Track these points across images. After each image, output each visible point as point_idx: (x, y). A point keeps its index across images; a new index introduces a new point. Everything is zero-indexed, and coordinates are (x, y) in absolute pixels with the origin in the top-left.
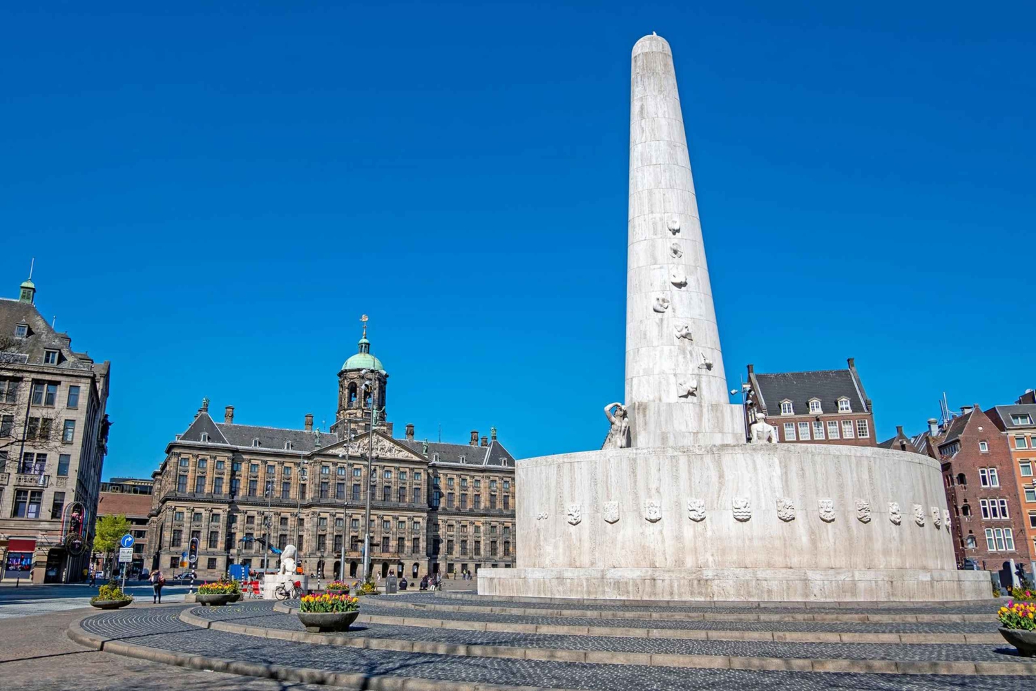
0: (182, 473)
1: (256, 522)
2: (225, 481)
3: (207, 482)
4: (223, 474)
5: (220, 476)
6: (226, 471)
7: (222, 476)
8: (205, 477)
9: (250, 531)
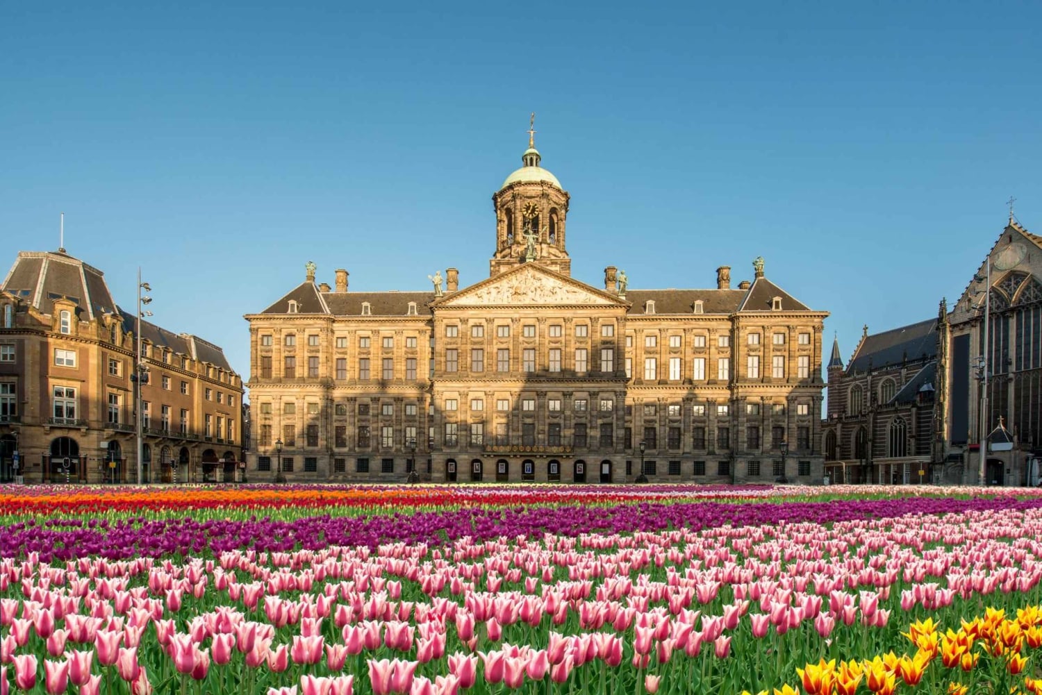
0: (264, 354)
1: (371, 412)
2: (320, 360)
3: (297, 364)
4: (318, 351)
5: (314, 354)
6: (321, 348)
7: (317, 355)
8: (294, 357)
9: (364, 424)
